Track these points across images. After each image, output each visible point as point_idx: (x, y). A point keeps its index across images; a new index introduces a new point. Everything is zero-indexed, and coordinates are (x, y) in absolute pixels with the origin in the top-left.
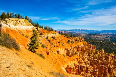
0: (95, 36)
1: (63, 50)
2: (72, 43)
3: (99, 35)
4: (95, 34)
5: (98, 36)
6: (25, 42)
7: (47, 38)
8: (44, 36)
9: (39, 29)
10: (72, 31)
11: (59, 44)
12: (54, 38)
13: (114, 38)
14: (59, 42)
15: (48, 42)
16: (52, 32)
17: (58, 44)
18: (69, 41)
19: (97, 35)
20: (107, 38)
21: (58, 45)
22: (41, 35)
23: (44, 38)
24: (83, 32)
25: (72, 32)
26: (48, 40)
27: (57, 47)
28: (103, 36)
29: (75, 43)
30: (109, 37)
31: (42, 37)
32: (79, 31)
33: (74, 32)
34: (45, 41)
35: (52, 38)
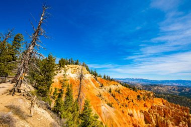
0: (156, 88)
1: (137, 113)
2: (145, 100)
3: (161, 86)
4: (155, 85)
5: (160, 88)
6: (97, 103)
7: (110, 91)
8: (105, 89)
9: (98, 78)
10: (123, 79)
11: (128, 101)
12: (119, 92)
13: (183, 91)
14: (127, 99)
15: (112, 97)
16: (112, 82)
17: (126, 102)
18: (138, 97)
19: (157, 86)
20: (174, 90)
21: (127, 104)
22: (101, 87)
23: (106, 91)
24: (138, 81)
25: (124, 81)
26: (112, 95)
27: (126, 106)
28: (166, 87)
29: (150, 100)
30: (176, 89)
31: (104, 89)
32: (133, 80)
33: (127, 81)
34: (108, 96)
35: (116, 91)
